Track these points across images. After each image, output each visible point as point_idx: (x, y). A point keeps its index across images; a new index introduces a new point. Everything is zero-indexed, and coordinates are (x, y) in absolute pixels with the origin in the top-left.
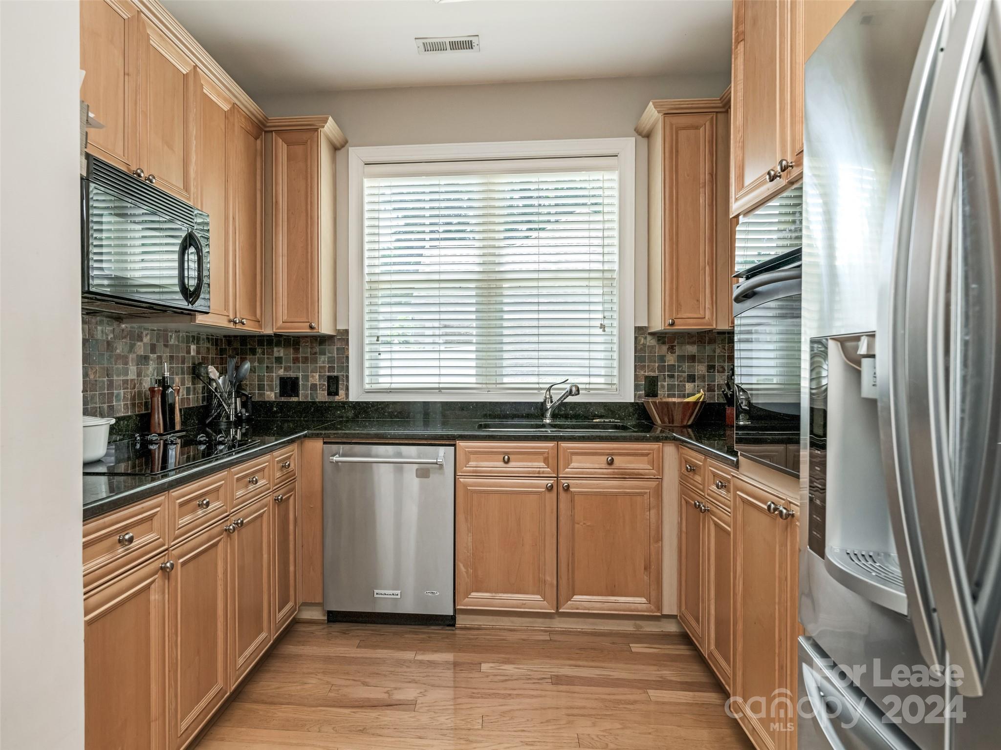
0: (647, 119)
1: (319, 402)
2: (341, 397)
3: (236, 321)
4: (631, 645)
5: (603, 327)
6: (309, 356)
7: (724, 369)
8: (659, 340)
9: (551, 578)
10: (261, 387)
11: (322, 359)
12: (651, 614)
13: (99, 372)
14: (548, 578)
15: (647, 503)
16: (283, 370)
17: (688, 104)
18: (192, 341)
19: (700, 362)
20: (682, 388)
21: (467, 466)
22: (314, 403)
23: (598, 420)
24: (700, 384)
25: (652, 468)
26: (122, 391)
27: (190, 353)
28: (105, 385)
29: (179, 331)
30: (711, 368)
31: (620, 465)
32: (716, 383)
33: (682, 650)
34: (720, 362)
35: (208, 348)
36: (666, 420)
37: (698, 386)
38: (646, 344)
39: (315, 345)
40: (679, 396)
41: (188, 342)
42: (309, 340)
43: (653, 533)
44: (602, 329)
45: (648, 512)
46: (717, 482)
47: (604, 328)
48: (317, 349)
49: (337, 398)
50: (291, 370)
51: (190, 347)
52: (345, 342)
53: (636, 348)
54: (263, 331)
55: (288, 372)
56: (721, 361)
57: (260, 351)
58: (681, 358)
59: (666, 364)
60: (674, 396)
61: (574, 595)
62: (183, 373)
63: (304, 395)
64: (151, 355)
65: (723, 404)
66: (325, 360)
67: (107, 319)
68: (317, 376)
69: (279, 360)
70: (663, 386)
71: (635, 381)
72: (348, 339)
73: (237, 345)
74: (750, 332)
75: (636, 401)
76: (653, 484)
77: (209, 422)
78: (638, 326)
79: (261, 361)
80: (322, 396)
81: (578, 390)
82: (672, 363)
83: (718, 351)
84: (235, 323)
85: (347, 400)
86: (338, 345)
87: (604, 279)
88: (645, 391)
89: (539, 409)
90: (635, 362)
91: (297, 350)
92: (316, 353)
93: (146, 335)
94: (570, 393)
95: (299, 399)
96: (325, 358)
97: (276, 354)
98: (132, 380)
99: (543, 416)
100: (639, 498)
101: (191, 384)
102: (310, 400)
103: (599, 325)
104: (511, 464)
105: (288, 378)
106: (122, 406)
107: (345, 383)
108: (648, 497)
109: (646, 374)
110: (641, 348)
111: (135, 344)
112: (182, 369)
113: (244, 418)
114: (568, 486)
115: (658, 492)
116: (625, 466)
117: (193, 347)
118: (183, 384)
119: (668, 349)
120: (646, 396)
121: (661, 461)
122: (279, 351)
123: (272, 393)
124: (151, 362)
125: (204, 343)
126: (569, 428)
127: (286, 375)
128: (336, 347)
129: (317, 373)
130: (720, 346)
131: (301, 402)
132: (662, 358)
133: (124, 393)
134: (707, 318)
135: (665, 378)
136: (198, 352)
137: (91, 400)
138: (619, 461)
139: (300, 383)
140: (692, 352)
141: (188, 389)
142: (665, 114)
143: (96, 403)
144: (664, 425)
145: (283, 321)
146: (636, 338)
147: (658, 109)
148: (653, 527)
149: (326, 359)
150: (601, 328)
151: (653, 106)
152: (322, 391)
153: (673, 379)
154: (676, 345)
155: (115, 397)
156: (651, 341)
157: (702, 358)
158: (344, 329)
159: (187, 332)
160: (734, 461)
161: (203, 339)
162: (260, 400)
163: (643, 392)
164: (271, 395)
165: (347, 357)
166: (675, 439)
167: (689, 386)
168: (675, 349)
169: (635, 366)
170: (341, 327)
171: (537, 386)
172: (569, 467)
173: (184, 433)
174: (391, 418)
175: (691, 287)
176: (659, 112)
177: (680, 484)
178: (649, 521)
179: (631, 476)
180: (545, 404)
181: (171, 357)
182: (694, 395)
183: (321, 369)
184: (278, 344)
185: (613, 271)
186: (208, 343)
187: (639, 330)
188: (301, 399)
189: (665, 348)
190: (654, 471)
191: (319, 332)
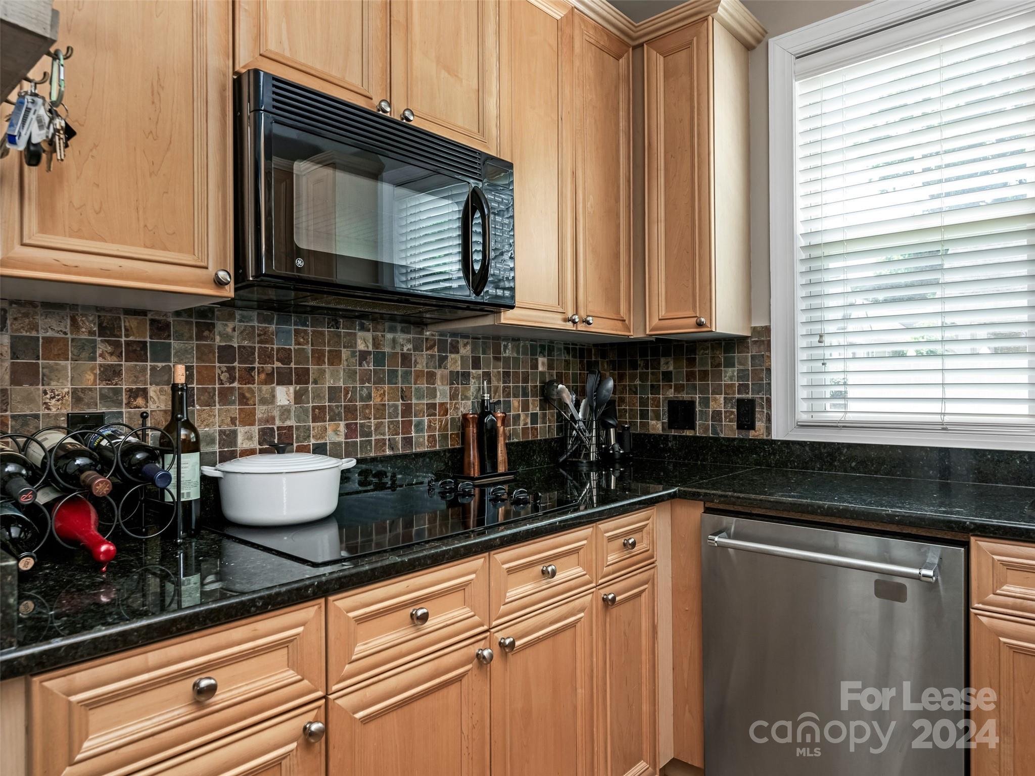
1: (723, 438)
2: (759, 432)
3: (575, 319)
6: (710, 369)
10: (644, 415)
11: (729, 374)
13: (388, 393)
16: (673, 390)
18: (541, 352)
22: (717, 439)
26: (426, 419)
27: (537, 368)
28: (398, 410)
29: (519, 340)
35: (567, 362)
39: (718, 352)
41: (534, 353)
42: (710, 345)
48: (722, 357)
49: (752, 434)
50: (683, 390)
51: (537, 360)
52: (766, 346)
54: (632, 334)
55: (679, 393)
57: (642, 365)
62: (525, 394)
63: (702, 428)
64: (474, 371)
66: (733, 376)
67: (403, 325)
68: (721, 398)
69: (667, 376)
72: (769, 341)
73: (613, 356)
77: (563, 461)
79: (644, 377)
80: (729, 430)
84: (574, 322)
85: (769, 438)
86: (753, 351)
91: (691, 362)
92: (719, 365)
93: (465, 345)
95: (696, 433)
96: (733, 372)
97: (663, 368)
98: (442, 404)
101: (538, 409)
102: (711, 435)
105: (679, 401)
106: (426, 438)
107: (765, 410)
111: (446, 357)
112: (525, 389)
113: (617, 456)
117: (542, 361)
118: (525, 407)
122: (667, 363)
123: (659, 422)
124: (473, 381)
125: (560, 355)
127: (677, 397)
128: (750, 354)
129: (721, 394)
131: (698, 437)
133: (430, 422)
136: (550, 366)
137: (375, 430)
139: (697, 410)
141: (534, 417)
143: (384, 434)
145: (660, 317)
149: (736, 374)
152: (729, 422)
155: (415, 426)
158: (763, 325)
159: (532, 340)
161: (559, 350)
162: (642, 432)
164: (656, 427)
165: (769, 370)
170: (759, 323)
173: (511, 477)
174: (845, 471)
181: (506, 374)
183: (727, 389)
184: (666, 354)
186: (566, 355)
188: (699, 433)
191: (712, 331)
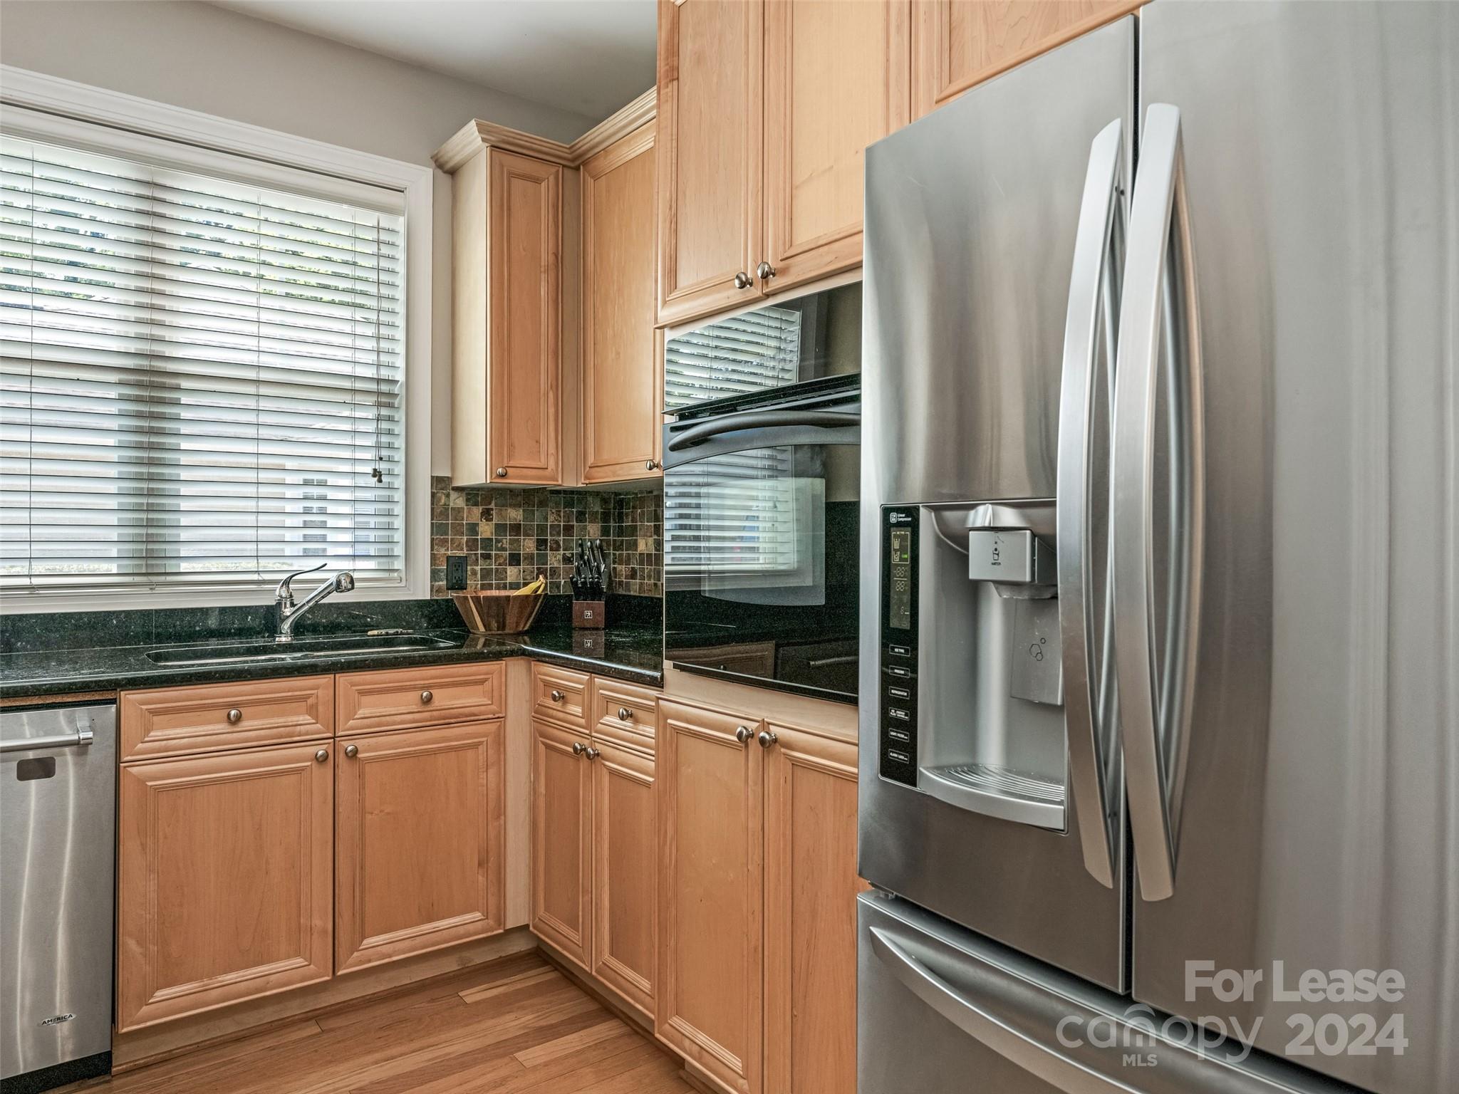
0: (460, 146)
4: (461, 994)
5: (377, 474)
7: (559, 545)
8: (468, 500)
9: (321, 921)
12: (489, 934)
14: (317, 922)
15: (483, 759)
17: (526, 141)
19: (526, 535)
20: (501, 574)
21: (146, 739)
23: (375, 632)
24: (528, 568)
25: (490, 702)
30: (541, 543)
31: (442, 704)
32: (549, 566)
33: (539, 976)
34: (554, 535)
36: (494, 625)
37: (524, 572)
38: (449, 505)
40: (498, 588)
43: (492, 805)
44: (376, 479)
45: (485, 773)
46: (621, 711)
47: (381, 476)
53: (432, 509)
56: (554, 532)
58: (500, 528)
59: (479, 537)
60: (490, 587)
61: (363, 937)
65: (569, 597)
70: (474, 573)
71: (431, 566)
74: (698, 495)
75: (433, 598)
76: (492, 727)
78: (436, 475)
81: (352, 582)
82: (487, 535)
83: (551, 518)
87: (379, 393)
88: (447, 579)
89: (270, 618)
90: (432, 534)
94: (338, 587)
99: (273, 630)
100: (470, 754)
103: (372, 472)
104: (245, 724)
108: (485, 750)
109: (449, 553)
110: (441, 511)
114: (356, 751)
115: (500, 741)
116: (449, 703)
119: (483, 514)
120: (448, 589)
121: (503, 689)
126: (327, 649)
130: (554, 511)
132: (473, 528)
134: (549, 469)
135: (477, 560)
138: (443, 699)
140: (516, 519)
142: (492, 146)
144: (489, 633)
146: (433, 495)
147: (484, 136)
148: (492, 795)
150: (374, 476)
151: (475, 128)
153: (488, 561)
154: (494, 508)
156: (458, 501)
157: (530, 529)
160: (657, 678)
163: (445, 582)
166: (524, 653)
167: (512, 573)
168: (492, 515)
169: (432, 540)
171: (255, 577)
172: (356, 717)
175: (527, 422)
176: (484, 140)
177: (534, 721)
178: (485, 788)
179: (459, 720)
180: (281, 608)
182: (525, 585)
185: (394, 382)
187: (440, 483)
189: (477, 511)
190: (494, 707)
